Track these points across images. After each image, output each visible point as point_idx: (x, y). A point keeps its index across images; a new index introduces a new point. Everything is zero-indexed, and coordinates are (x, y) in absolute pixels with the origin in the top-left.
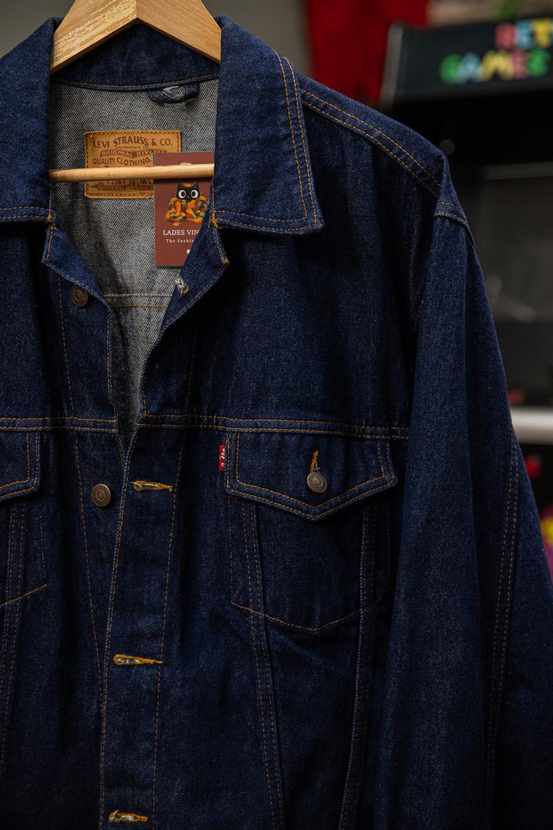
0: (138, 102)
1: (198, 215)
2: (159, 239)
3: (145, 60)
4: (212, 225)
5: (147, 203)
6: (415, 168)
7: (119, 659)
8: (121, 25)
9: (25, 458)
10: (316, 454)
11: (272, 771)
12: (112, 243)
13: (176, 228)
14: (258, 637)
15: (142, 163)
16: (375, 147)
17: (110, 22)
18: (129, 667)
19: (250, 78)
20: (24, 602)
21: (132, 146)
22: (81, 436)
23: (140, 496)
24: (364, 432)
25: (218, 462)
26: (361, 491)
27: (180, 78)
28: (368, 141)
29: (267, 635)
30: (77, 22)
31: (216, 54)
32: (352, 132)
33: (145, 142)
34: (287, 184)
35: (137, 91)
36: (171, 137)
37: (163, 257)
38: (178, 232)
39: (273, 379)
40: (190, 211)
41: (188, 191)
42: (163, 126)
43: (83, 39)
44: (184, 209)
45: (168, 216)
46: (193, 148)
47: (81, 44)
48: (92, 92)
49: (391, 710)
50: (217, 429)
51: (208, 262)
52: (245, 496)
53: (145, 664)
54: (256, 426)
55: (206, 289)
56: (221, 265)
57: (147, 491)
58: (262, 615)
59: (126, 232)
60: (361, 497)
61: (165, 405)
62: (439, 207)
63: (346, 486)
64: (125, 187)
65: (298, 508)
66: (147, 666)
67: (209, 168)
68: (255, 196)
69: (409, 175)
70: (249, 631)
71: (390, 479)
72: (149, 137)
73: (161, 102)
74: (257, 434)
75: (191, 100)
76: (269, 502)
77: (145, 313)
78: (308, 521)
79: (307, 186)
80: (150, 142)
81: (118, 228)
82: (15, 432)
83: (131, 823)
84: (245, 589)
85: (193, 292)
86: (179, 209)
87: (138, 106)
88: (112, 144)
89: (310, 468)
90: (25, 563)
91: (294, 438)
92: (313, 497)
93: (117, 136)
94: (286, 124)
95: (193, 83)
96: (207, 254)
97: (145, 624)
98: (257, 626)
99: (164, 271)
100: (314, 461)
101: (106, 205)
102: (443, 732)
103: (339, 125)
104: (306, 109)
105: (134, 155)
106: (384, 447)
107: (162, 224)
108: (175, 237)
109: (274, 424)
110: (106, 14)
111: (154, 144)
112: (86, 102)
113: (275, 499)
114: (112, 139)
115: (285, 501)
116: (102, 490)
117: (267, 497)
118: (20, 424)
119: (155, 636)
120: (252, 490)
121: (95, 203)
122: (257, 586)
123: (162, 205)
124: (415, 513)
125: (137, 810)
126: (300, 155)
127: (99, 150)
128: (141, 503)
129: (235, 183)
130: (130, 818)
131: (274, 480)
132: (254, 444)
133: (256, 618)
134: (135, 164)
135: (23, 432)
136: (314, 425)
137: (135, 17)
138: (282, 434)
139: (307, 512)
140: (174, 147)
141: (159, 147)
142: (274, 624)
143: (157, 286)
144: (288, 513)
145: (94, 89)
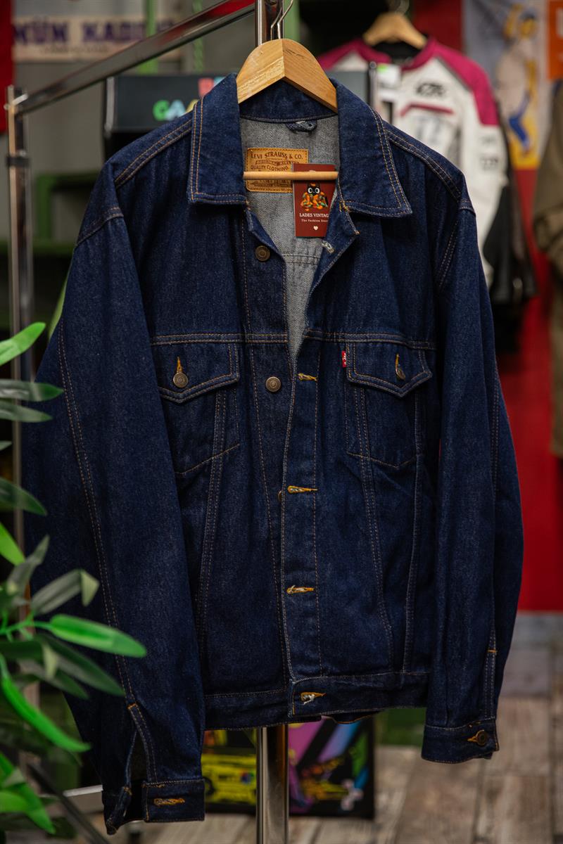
0: (281, 130)
1: (320, 204)
2: (298, 219)
3: (286, 103)
4: (344, 210)
5: (286, 196)
6: (447, 179)
7: (291, 489)
8: (276, 80)
9: (229, 360)
10: (398, 356)
11: (377, 558)
12: (264, 222)
13: (307, 212)
14: (367, 473)
15: (283, 169)
16: (426, 165)
17: (269, 78)
18: (297, 493)
19: (358, 119)
20: (225, 456)
21: (277, 159)
22: (256, 347)
23: (301, 383)
25: (343, 362)
26: (417, 381)
27: (307, 116)
28: (422, 161)
29: (373, 471)
30: (249, 77)
31: (332, 102)
32: (414, 156)
33: (285, 156)
34: (384, 186)
35: (281, 123)
36: (302, 153)
37: (303, 231)
38: (308, 215)
39: (376, 308)
40: (315, 202)
41: (314, 188)
42: (296, 146)
43: (253, 88)
44: (311, 201)
45: (302, 204)
46: (315, 161)
47: (253, 91)
48: (253, 122)
49: (446, 513)
50: (337, 342)
51: (343, 233)
52: (361, 382)
53: (306, 491)
54: (367, 338)
55: (343, 250)
56: (354, 235)
57: (304, 381)
58: (368, 459)
59: (274, 214)
60: (417, 384)
62: (462, 204)
63: (411, 376)
64: (272, 185)
65: (393, 389)
66: (308, 493)
67: (334, 174)
68: (368, 192)
69: (443, 183)
70: (359, 469)
71: (428, 373)
72: (288, 153)
73: (293, 130)
74: (367, 343)
75: (311, 133)
76: (377, 386)
77: (291, 266)
78: (399, 398)
79: (397, 188)
80: (288, 157)
81: (268, 212)
82: (221, 343)
83: (302, 593)
84: (357, 443)
85: (336, 252)
86: (309, 200)
87: (282, 133)
88: (264, 158)
89: (395, 365)
90: (225, 431)
91: (389, 345)
92: (401, 382)
93: (267, 151)
94: (380, 149)
95: (314, 120)
96: (342, 228)
97: (305, 466)
98: (367, 465)
99: (300, 240)
100: (397, 360)
101: (261, 197)
102: (478, 523)
103: (406, 151)
104: (390, 142)
105: (278, 164)
107: (299, 209)
108: (307, 218)
109: (380, 336)
110: (268, 72)
111: (291, 157)
112: (249, 128)
113: (380, 384)
114: (263, 153)
115: (385, 384)
116: (273, 382)
117: (375, 382)
118: (223, 338)
119: (311, 474)
120: (365, 379)
121: (253, 194)
122: (365, 440)
123: (299, 198)
124: (456, 390)
125: (306, 585)
126: (391, 169)
127: (255, 160)
128: (301, 386)
129: (357, 184)
130: (302, 590)
131: (378, 371)
132: (366, 350)
133: (366, 461)
134: (279, 170)
135: (226, 343)
136: (394, 337)
137: (284, 76)
138: (383, 343)
139: (397, 391)
140: (304, 160)
141: (294, 160)
142: (377, 464)
143: (297, 250)
144: (387, 392)
145: (256, 120)
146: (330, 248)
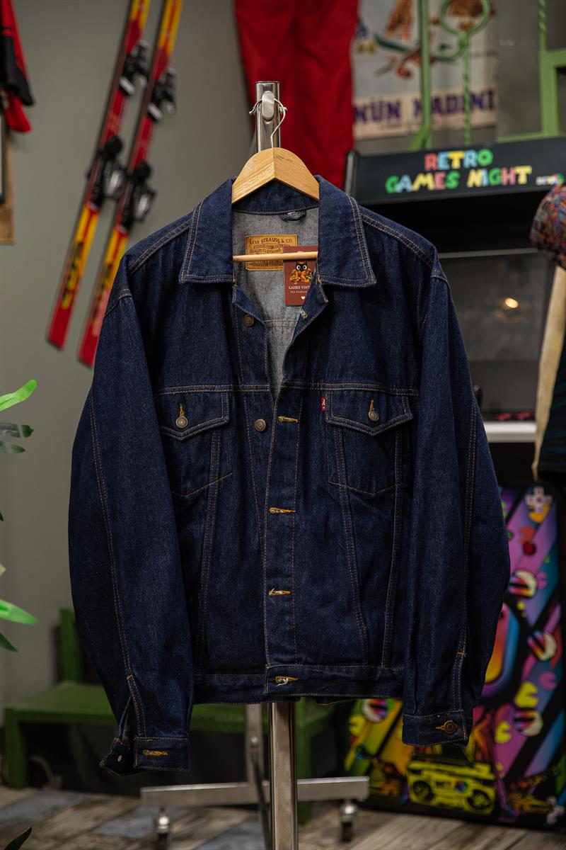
0: (274, 220)
1: (307, 278)
2: (287, 290)
3: (278, 199)
4: (318, 283)
5: (279, 273)
6: (420, 253)
7: (272, 510)
8: (267, 181)
9: (221, 406)
10: (372, 401)
11: (353, 569)
12: (261, 294)
13: (295, 285)
14: (344, 498)
15: (277, 252)
16: (399, 243)
17: (261, 180)
18: (277, 514)
19: (335, 208)
20: (220, 483)
21: (271, 243)
22: (248, 395)
23: (282, 424)
24: (395, 392)
25: (321, 406)
26: (395, 422)
27: (296, 208)
28: (395, 239)
29: (349, 496)
30: (244, 180)
31: (316, 196)
32: (388, 235)
33: (278, 241)
34: (356, 262)
35: (274, 214)
36: (291, 238)
37: (290, 300)
38: (296, 288)
39: (350, 362)
40: (303, 276)
41: (302, 266)
42: (288, 232)
43: (247, 189)
44: (299, 275)
45: (291, 279)
46: (304, 244)
47: (247, 191)
48: (250, 215)
49: (415, 533)
50: (319, 390)
51: (317, 302)
52: (336, 423)
53: (286, 513)
54: (342, 387)
55: (316, 316)
56: (324, 303)
57: (285, 422)
58: (345, 487)
59: (268, 288)
60: (395, 425)
61: (295, 377)
62: (433, 273)
63: (388, 418)
64: (267, 264)
65: (365, 429)
66: (287, 514)
67: (315, 253)
68: (340, 268)
69: (417, 257)
70: (339, 495)
71: (409, 416)
72: (280, 238)
73: (286, 220)
74: (342, 391)
75: (302, 219)
76: (349, 426)
77: (280, 330)
78: (370, 436)
79: (366, 263)
80: (281, 241)
81: (264, 286)
82: (215, 392)
83: (281, 595)
84: (336, 473)
85: (310, 317)
86: (297, 275)
87: (275, 222)
88: (260, 243)
89: (369, 409)
90: (220, 462)
91: (361, 393)
92: (373, 424)
93: (263, 238)
94: (355, 231)
95: (303, 210)
96: (316, 298)
97: (286, 491)
98: (343, 493)
99: (290, 308)
100: (372, 405)
101: (258, 274)
102: (443, 542)
103: (381, 232)
104: (364, 223)
105: (272, 247)
106: (405, 401)
107: (288, 283)
108: (295, 290)
109: (351, 385)
110: (259, 176)
111: (283, 242)
112: (247, 220)
113: (352, 425)
114: (260, 240)
115: (358, 425)
116: (261, 423)
117: (348, 423)
118: (217, 389)
119: (291, 498)
120: (340, 420)
121: (252, 273)
122: (343, 471)
123: (288, 273)
124: (425, 430)
125: (284, 589)
126: (363, 247)
127: (253, 245)
128: (282, 428)
129: (330, 261)
130: (280, 592)
131: (352, 414)
132: (341, 396)
133: (343, 488)
134: (273, 252)
135: (219, 393)
136: (371, 386)
137: (274, 177)
138: (355, 390)
139: (369, 431)
140: (294, 243)
141: (285, 243)
142: (353, 492)
143: (286, 316)
144: (359, 432)
145: (252, 214)
146: (304, 314)
